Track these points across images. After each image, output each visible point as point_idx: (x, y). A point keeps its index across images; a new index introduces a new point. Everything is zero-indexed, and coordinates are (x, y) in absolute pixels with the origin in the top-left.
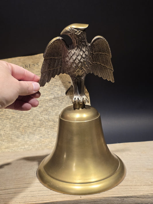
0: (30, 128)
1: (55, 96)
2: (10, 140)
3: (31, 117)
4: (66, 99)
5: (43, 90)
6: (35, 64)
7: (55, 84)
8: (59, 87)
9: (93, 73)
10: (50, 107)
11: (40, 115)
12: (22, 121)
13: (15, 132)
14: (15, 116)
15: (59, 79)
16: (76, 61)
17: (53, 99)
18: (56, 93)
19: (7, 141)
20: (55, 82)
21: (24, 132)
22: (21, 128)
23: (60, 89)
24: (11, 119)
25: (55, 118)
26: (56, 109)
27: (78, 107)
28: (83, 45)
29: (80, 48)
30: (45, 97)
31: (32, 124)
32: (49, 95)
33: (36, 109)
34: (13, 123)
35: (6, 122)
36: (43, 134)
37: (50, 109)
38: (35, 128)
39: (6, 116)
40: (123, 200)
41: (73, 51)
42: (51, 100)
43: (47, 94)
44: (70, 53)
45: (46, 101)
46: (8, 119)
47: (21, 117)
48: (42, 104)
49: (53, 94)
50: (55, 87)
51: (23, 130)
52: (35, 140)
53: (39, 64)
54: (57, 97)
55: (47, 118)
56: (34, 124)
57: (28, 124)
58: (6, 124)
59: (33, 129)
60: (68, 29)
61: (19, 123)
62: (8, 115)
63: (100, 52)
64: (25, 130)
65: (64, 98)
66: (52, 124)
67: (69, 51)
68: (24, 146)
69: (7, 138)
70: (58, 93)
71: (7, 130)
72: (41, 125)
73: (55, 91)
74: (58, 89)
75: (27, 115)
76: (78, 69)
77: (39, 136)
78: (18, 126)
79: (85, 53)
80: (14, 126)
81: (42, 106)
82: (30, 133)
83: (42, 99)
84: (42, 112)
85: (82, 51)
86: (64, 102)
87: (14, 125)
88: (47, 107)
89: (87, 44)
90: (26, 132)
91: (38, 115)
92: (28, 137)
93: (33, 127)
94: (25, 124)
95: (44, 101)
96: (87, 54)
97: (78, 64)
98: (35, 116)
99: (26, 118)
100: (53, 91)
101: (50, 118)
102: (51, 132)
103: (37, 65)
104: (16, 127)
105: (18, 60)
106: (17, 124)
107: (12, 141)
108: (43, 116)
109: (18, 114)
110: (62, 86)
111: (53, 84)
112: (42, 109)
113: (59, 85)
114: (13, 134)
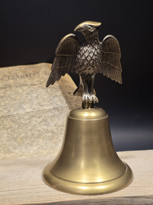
0: (28, 138)
1: (54, 107)
2: (7, 151)
3: (29, 128)
4: (65, 110)
5: (43, 100)
6: (36, 74)
7: (54, 94)
8: (59, 97)
9: (102, 73)
10: (49, 118)
11: (38, 125)
12: (20, 131)
13: (13, 143)
14: (13, 126)
15: (59, 89)
16: (88, 58)
17: (52, 110)
18: (55, 103)
19: (4, 152)
20: (55, 92)
21: (22, 143)
22: (18, 139)
23: (59, 100)
24: (9, 129)
25: (53, 128)
26: (55, 119)
27: (86, 106)
28: (95, 42)
29: (92, 45)
30: (44, 107)
31: (30, 135)
32: (48, 105)
33: (35, 119)
34: (10, 133)
35: (3, 132)
36: (41, 145)
37: (48, 119)
38: (33, 139)
39: (4, 125)
40: (133, 200)
41: (85, 48)
42: (50, 110)
43: (46, 104)
44: (82, 50)
45: (45, 111)
46: (6, 129)
47: (19, 127)
48: (41, 114)
49: (52, 104)
50: (54, 97)
51: (21, 141)
52: (33, 151)
53: (40, 74)
54: (56, 107)
55: (46, 129)
56: (32, 134)
57: (26, 135)
58: (3, 134)
59: (31, 140)
60: (82, 26)
61: (17, 134)
62: (6, 125)
63: (110, 51)
64: (23, 140)
65: (63, 109)
66: (51, 136)
67: (81, 49)
68: (22, 157)
69: (3, 149)
70: (57, 104)
71: (3, 140)
72: (39, 136)
73: (55, 101)
74: (57, 100)
75: (26, 125)
76: (90, 67)
77: (37, 147)
78: (16, 137)
79: (97, 51)
80: (11, 137)
81: (41, 116)
82: (28, 144)
83: (41, 109)
84: (41, 122)
85: (94, 49)
86: (63, 112)
87: (11, 135)
88: (46, 117)
89: (99, 42)
90: (24, 143)
91: (37, 126)
92: (26, 148)
93: (31, 138)
94: (23, 135)
95: (44, 111)
96: (99, 52)
97: (89, 61)
98: (34, 126)
99: (24, 128)
100: (52, 101)
101: (48, 128)
102: (49, 143)
103: (38, 75)
104: (14, 138)
105: (19, 69)
106: (15, 134)
107: (9, 152)
108: (42, 127)
109: (16, 124)
110: (62, 96)
111: (52, 95)
112: (41, 119)
113: (59, 95)
114: (10, 145)
